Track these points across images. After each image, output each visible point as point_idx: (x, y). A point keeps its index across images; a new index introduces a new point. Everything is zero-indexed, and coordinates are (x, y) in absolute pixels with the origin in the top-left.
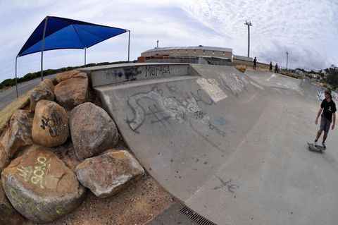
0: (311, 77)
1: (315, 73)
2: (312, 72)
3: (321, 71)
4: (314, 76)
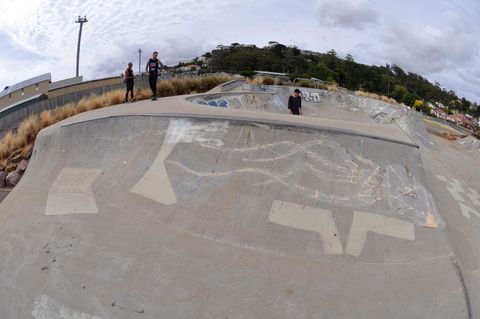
0: (180, 72)
1: (186, 65)
2: (181, 65)
3: (196, 60)
4: (186, 69)
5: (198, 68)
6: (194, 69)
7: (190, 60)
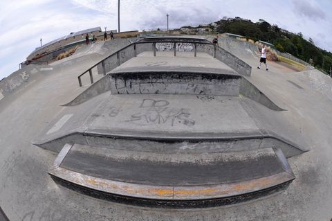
0: (199, 31)
1: (203, 27)
2: (200, 27)
3: (210, 25)
4: (202, 29)
5: (210, 30)
6: (207, 30)
7: (206, 24)
